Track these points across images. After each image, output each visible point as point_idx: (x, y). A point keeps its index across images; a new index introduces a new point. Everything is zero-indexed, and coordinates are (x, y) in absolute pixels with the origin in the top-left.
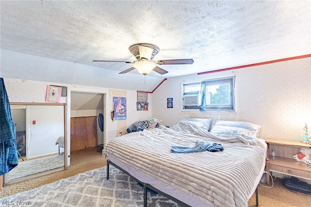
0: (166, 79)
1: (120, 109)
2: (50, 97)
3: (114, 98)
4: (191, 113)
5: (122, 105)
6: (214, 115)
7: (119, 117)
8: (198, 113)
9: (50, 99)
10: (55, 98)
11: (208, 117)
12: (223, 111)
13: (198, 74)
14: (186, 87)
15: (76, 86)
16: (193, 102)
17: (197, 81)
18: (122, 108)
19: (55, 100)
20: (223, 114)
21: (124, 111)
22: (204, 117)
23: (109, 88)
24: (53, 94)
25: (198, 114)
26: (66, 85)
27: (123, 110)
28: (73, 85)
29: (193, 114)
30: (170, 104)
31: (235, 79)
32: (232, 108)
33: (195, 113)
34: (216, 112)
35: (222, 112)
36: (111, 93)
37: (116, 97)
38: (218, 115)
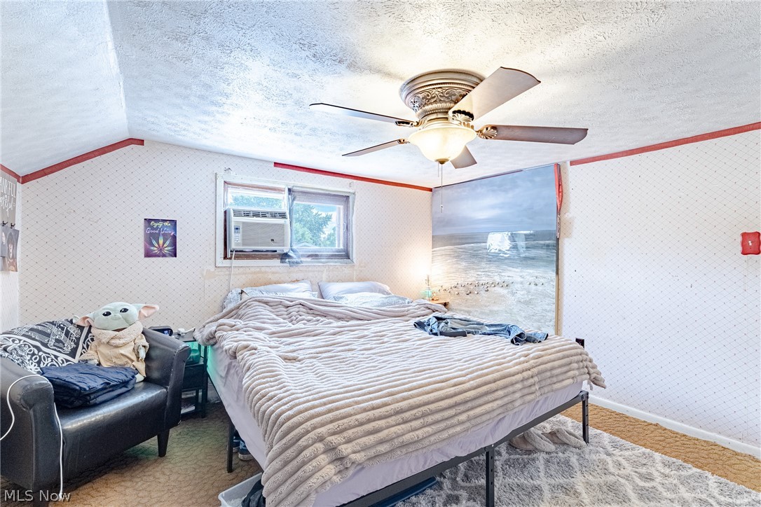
0: (141, 142)
4: (252, 270)
6: (314, 271)
8: (273, 270)
11: (301, 278)
12: (332, 262)
13: (276, 164)
14: (230, 190)
16: (272, 240)
17: (274, 183)
20: (331, 268)
22: (290, 280)
25: (273, 273)
29: (260, 272)
30: (161, 241)
31: (354, 198)
32: (347, 256)
33: (263, 269)
34: (320, 264)
35: (332, 264)
38: (322, 272)
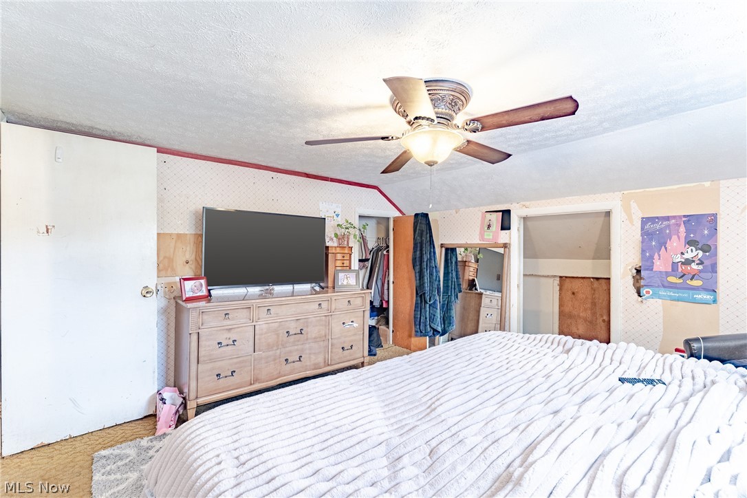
1: (678, 259)
2: (486, 233)
3: (645, 221)
5: (691, 243)
7: (671, 287)
9: (486, 237)
10: (491, 234)
15: (527, 203)
18: (689, 255)
19: (491, 237)
21: (701, 267)
23: (625, 192)
24: (489, 227)
26: (510, 205)
27: (694, 266)
28: (524, 203)
36: (633, 205)
37: (657, 218)
